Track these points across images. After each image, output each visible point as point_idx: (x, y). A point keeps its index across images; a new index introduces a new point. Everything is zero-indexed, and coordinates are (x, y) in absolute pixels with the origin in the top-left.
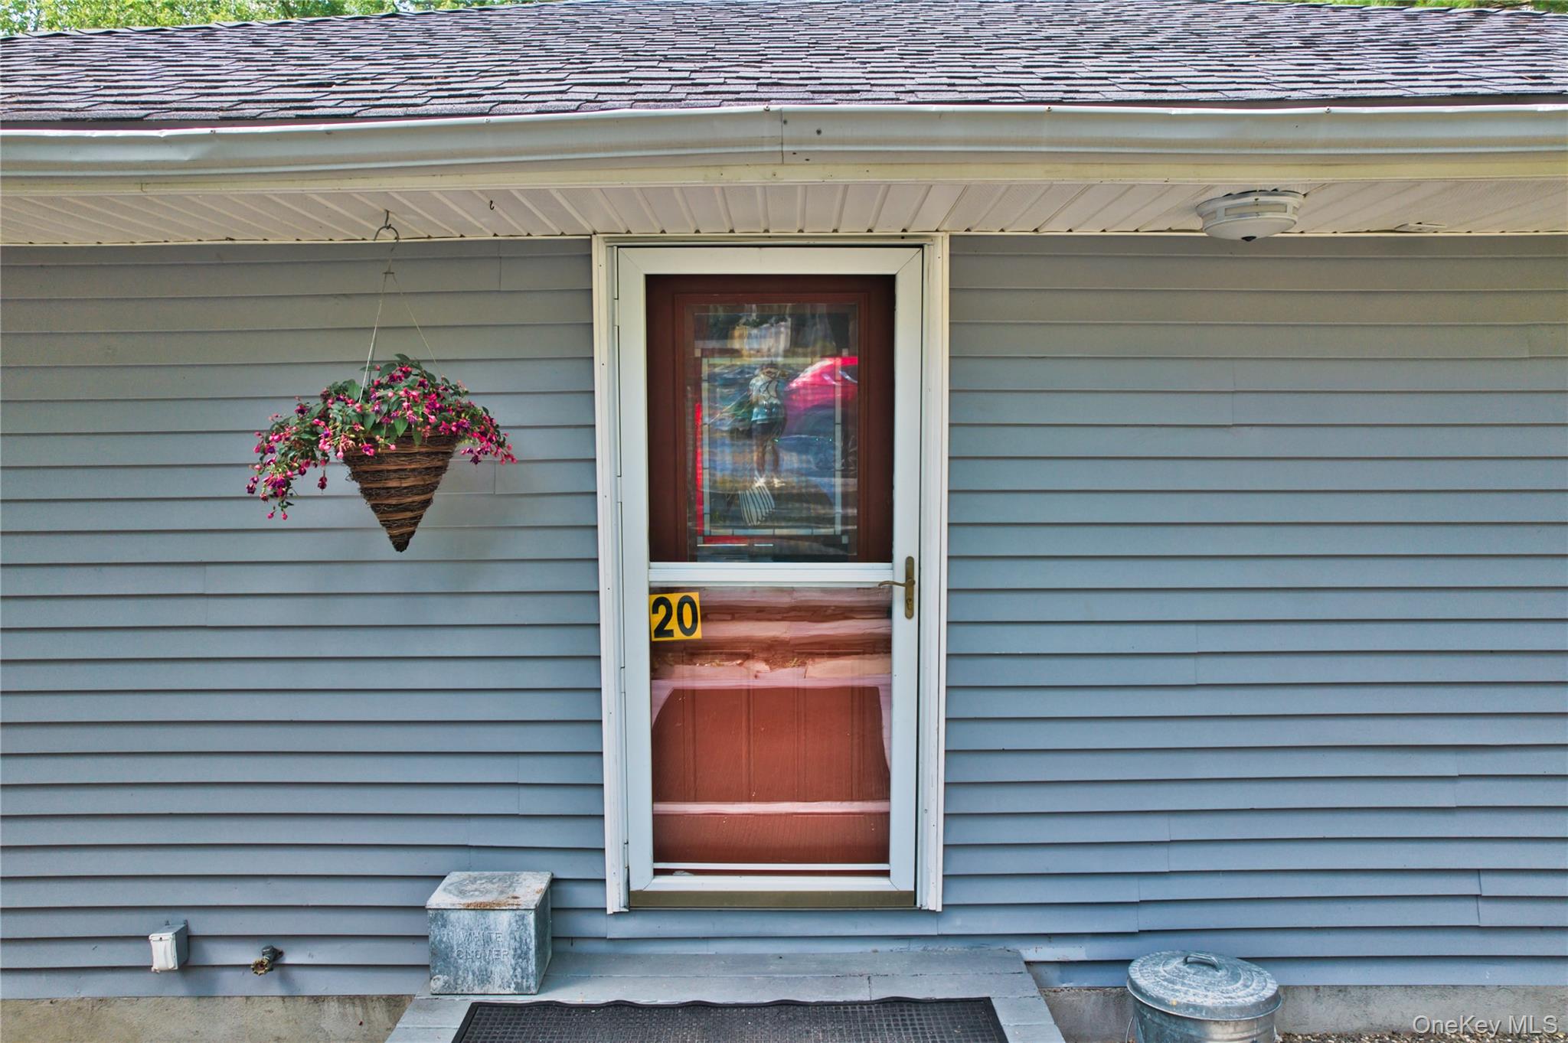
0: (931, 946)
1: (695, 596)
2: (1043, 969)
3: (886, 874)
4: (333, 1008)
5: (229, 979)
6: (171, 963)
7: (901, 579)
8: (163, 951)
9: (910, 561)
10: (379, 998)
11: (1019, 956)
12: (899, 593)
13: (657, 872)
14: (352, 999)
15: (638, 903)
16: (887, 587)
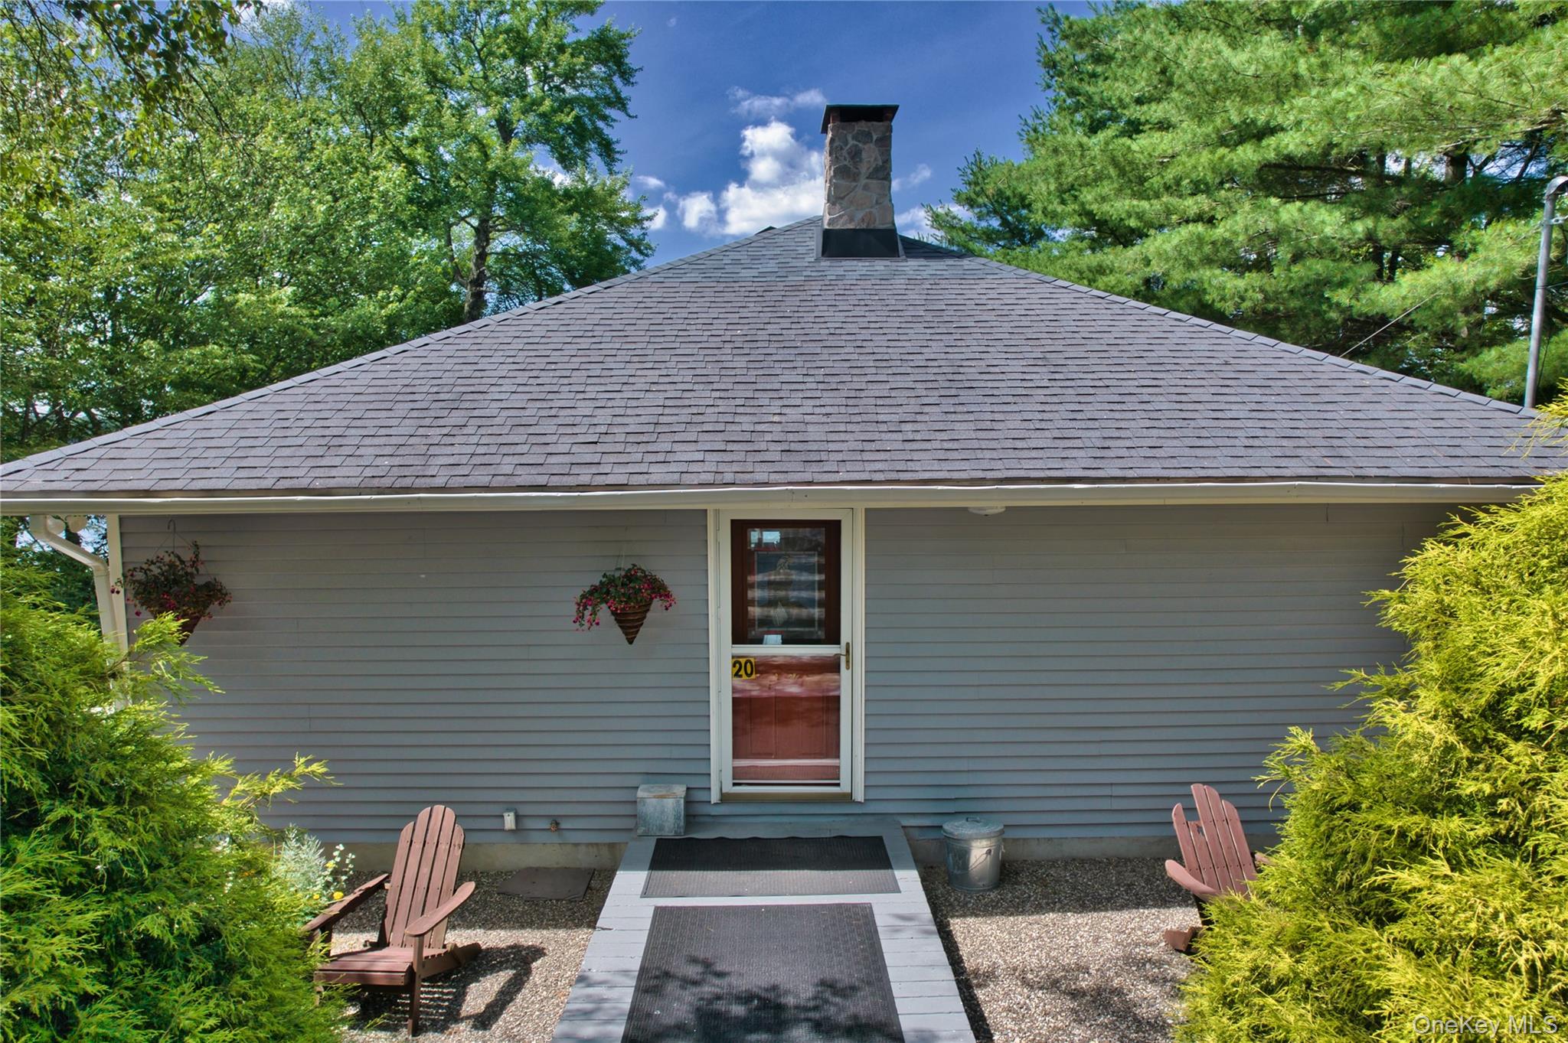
0: (860, 819)
1: (752, 660)
2: (912, 830)
3: (838, 785)
4: (583, 848)
5: (536, 837)
6: (513, 827)
7: (844, 653)
8: (509, 821)
9: (848, 644)
10: (605, 844)
11: (899, 822)
12: (843, 659)
13: (735, 784)
14: (591, 844)
15: (725, 798)
16: (837, 657)
